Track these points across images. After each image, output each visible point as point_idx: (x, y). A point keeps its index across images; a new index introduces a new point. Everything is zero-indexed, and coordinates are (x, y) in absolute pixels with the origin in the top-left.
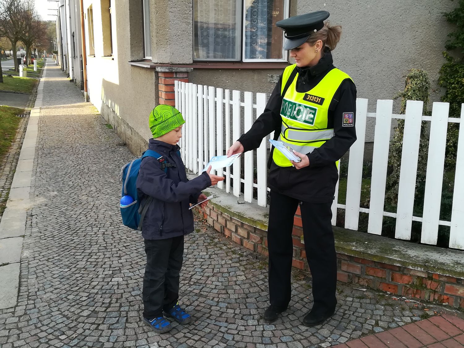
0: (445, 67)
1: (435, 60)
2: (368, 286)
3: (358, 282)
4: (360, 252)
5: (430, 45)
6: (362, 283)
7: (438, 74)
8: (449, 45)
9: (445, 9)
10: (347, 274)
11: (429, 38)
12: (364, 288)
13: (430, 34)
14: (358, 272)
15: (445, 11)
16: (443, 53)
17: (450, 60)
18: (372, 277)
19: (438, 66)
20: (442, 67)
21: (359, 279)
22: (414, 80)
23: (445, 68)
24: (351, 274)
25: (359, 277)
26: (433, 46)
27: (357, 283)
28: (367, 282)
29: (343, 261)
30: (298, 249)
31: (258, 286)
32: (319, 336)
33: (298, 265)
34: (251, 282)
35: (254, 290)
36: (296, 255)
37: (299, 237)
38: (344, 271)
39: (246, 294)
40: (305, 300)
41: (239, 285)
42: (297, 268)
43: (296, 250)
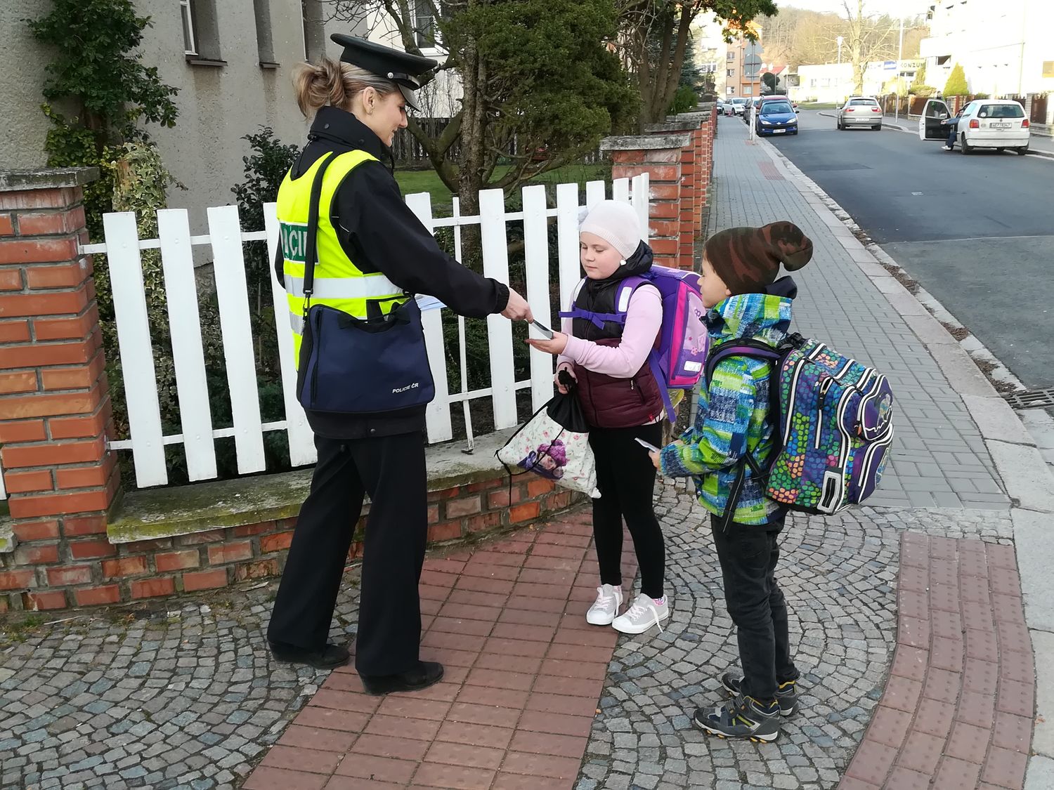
0: (52, 135)
1: (30, 123)
2: (268, 574)
3: (249, 574)
4: (252, 513)
5: (14, 92)
6: (255, 575)
7: (43, 153)
8: (51, 89)
9: (25, 11)
10: (223, 568)
11: (8, 75)
12: (262, 582)
13: (9, 66)
14: (247, 554)
15: (25, 17)
16: (43, 108)
17: (58, 121)
18: (274, 554)
19: (39, 137)
20: (47, 139)
21: (248, 569)
22: (142, 167)
23: (56, 140)
24: (233, 566)
25: (249, 564)
26: (20, 92)
27: (245, 579)
28: (265, 567)
29: (210, 547)
30: (96, 562)
31: (61, 670)
32: (283, 685)
33: (104, 597)
34: (35, 671)
35: (63, 680)
36: (94, 577)
37: (96, 534)
38: (215, 566)
39: (56, 695)
40: (187, 646)
41: (15, 689)
42: (100, 606)
43: (91, 567)
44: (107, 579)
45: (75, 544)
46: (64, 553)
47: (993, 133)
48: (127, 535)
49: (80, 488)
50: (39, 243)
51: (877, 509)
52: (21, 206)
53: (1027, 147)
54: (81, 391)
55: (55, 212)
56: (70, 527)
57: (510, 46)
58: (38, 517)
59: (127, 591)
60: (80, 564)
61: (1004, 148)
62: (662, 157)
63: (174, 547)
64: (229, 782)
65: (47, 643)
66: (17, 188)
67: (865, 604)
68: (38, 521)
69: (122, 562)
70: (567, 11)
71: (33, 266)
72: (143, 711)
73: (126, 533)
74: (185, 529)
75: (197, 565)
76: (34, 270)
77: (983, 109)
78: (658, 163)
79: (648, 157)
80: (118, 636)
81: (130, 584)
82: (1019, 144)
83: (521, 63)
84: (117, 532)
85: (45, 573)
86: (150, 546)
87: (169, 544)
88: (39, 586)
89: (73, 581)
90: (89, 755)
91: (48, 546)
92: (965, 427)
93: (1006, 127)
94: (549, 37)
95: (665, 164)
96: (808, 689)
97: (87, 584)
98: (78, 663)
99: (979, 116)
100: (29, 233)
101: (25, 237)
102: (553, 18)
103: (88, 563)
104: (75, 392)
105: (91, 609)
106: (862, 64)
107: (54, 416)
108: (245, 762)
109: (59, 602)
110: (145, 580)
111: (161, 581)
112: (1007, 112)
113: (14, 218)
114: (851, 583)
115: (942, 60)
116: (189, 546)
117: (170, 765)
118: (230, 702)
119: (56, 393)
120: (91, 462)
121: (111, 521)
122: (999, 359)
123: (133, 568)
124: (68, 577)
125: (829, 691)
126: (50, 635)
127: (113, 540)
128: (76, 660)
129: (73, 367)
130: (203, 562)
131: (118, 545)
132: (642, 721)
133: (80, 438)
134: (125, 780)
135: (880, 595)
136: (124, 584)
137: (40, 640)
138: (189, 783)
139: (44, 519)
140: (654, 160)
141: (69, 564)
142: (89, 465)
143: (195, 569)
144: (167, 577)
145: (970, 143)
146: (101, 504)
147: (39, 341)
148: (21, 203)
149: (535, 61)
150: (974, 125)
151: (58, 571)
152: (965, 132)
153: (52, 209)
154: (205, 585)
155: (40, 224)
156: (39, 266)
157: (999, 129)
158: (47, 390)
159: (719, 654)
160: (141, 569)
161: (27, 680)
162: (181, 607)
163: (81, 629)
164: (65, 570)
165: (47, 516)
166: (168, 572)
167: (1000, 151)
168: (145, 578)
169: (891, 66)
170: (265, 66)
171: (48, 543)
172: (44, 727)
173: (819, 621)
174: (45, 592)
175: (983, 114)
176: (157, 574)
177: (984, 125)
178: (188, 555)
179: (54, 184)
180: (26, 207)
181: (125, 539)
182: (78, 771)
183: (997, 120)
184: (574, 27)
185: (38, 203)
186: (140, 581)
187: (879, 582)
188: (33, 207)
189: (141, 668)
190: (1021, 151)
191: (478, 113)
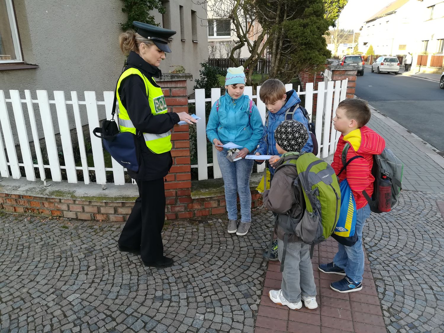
10: (224, 207)
29: (221, 200)
30: (186, 205)
31: (182, 241)
32: (258, 248)
33: (188, 216)
34: (174, 241)
35: (185, 244)
36: (185, 209)
37: (187, 195)
38: (222, 206)
39: (185, 249)
40: (220, 234)
41: (170, 247)
42: (186, 219)
43: (184, 206)
44: (189, 210)
45: (180, 198)
46: (176, 202)
47: (388, 67)
48: (198, 196)
49: (183, 180)
50: (178, 99)
51: (423, 192)
52: (173, 86)
53: (398, 72)
54: (186, 149)
55: (183, 88)
56: (179, 193)
57: (299, 34)
58: (169, 189)
59: (195, 214)
60: (181, 205)
61: (390, 72)
62: (351, 73)
63: (210, 200)
64: (259, 284)
65: (174, 231)
66: (174, 80)
67: (437, 226)
68: (170, 191)
69: (193, 204)
70: (317, 23)
71: (175, 107)
72: (216, 256)
73: (197, 195)
74: (215, 195)
75: (217, 206)
76: (176, 108)
77: (385, 59)
78: (350, 75)
79: (347, 73)
80: (196, 229)
81: (196, 212)
82: (396, 71)
83: (302, 40)
84: (195, 195)
85: (170, 207)
86: (203, 200)
87: (209, 199)
88: (168, 212)
89: (178, 210)
90: (207, 272)
91: (172, 199)
92: (434, 164)
93: (392, 65)
94: (311, 31)
95: (352, 75)
96: (434, 256)
97: (183, 211)
98: (187, 238)
99: (384, 61)
100: (175, 95)
101: (174, 97)
102: (312, 25)
103: (184, 205)
104: (184, 149)
105: (184, 219)
106: (338, 44)
107: (177, 157)
108: (260, 276)
109: (174, 217)
110: (201, 210)
111: (205, 211)
112: (392, 60)
113: (170, 90)
114: (428, 218)
115: (365, 44)
116: (214, 200)
117: (236, 277)
118: (244, 254)
119: (179, 149)
120: (187, 172)
121: (192, 192)
122: (426, 141)
123: (197, 206)
124: (177, 209)
125: (441, 257)
126: (174, 228)
127: (193, 198)
128: (186, 237)
129: (185, 141)
130: (219, 205)
131: (194, 199)
132: (386, 266)
133: (184, 164)
134: (224, 282)
135: (440, 223)
136: (194, 212)
137: (171, 230)
138: (245, 284)
139: (171, 190)
140: (349, 74)
141: (178, 205)
142: (187, 173)
143: (216, 207)
144: (207, 210)
145: (381, 70)
146: (189, 186)
147: (175, 132)
148: (173, 85)
149: (307, 39)
150: (382, 64)
151: (174, 207)
152: (379, 66)
153: (183, 87)
154: (219, 212)
155: (179, 92)
156: (177, 107)
157: (390, 66)
158: (176, 148)
159: (398, 242)
160: (199, 207)
161: (173, 244)
162: (212, 220)
163: (183, 226)
164: (177, 207)
165: (172, 189)
166: (208, 208)
167: (388, 73)
168: (200, 210)
169: (346, 45)
170: (183, 40)
171: (172, 198)
172: (187, 261)
173: (425, 232)
174: (169, 214)
175: (385, 61)
176: (204, 209)
177: (385, 64)
178: (214, 203)
179: (186, 79)
180: (175, 86)
181: (197, 197)
182: (206, 278)
183: (390, 63)
184: (318, 28)
185: (179, 85)
186: (199, 211)
187: (437, 218)
188: (177, 86)
189: (209, 241)
190: (396, 73)
191: (278, 57)
